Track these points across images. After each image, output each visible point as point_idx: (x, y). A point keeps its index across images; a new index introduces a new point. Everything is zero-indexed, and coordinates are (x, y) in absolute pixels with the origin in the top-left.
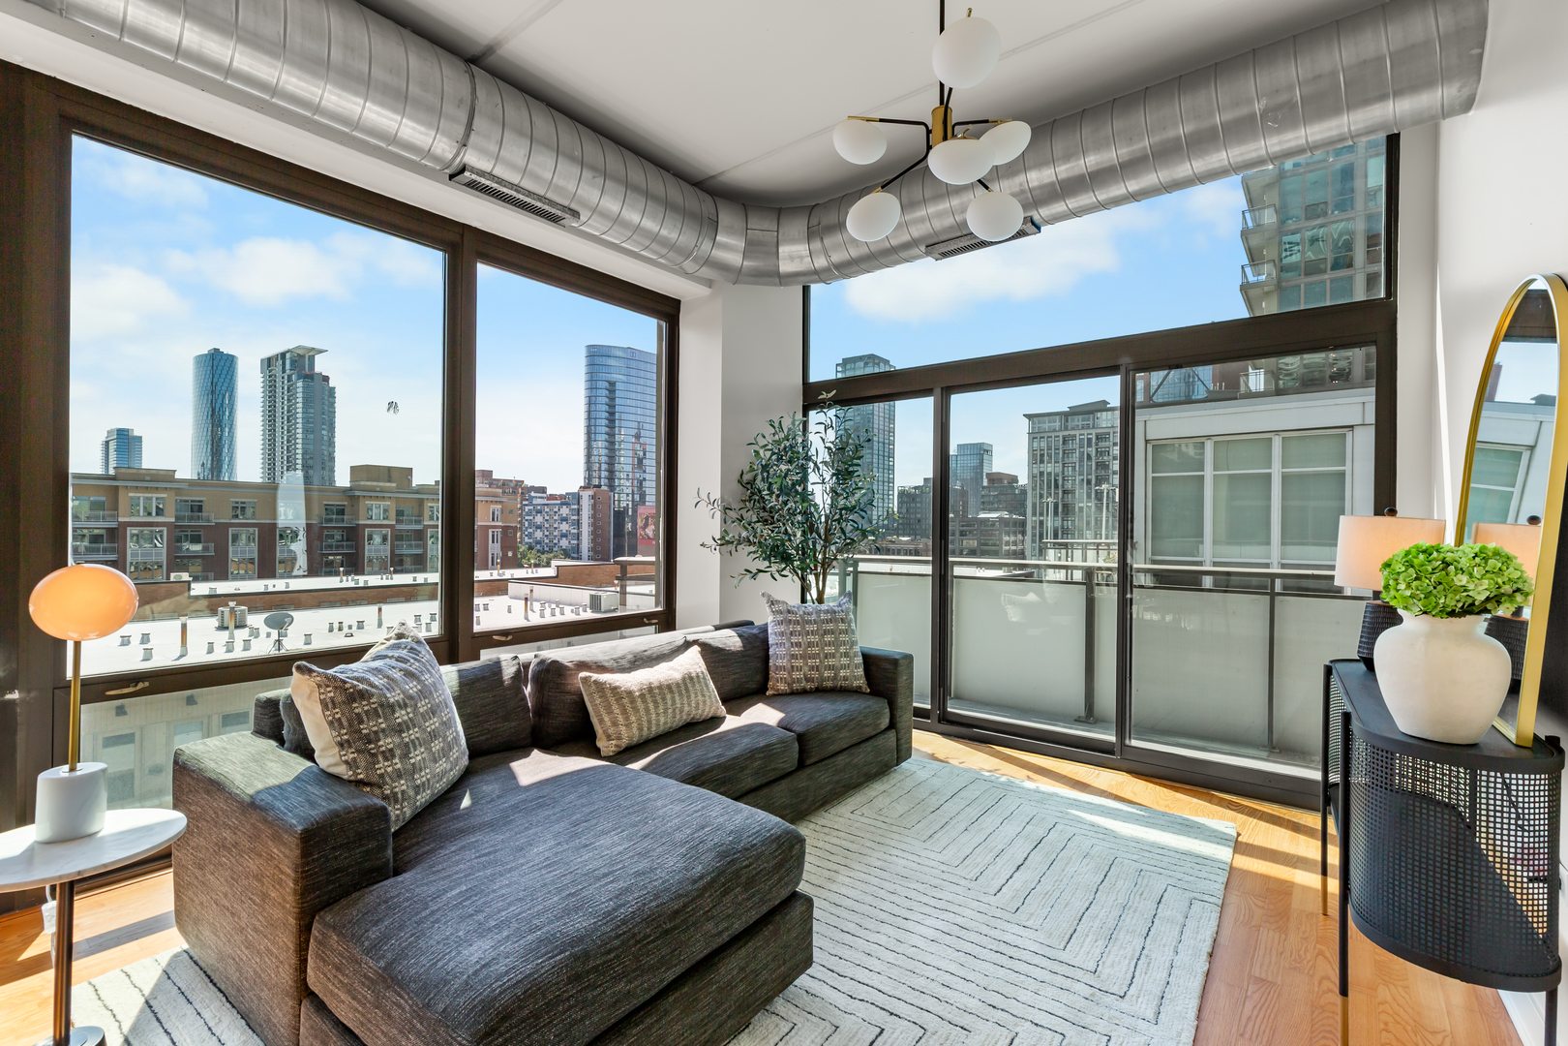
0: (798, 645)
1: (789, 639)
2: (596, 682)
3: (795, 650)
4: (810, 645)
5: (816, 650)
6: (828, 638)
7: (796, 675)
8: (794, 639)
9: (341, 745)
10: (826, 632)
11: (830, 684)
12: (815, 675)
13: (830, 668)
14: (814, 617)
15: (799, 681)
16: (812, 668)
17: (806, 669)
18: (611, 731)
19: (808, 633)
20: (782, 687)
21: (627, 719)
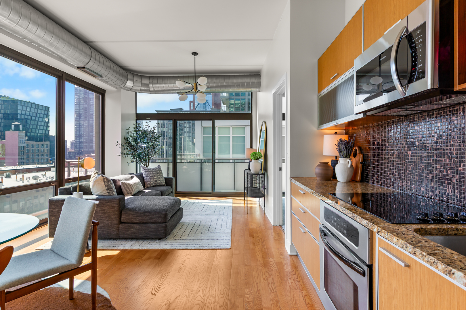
0: (152, 176)
1: (150, 175)
2: (124, 183)
3: (151, 177)
4: (155, 176)
5: (156, 177)
6: (158, 174)
7: (152, 183)
8: (151, 175)
9: (107, 190)
10: (158, 173)
11: (158, 184)
12: (156, 182)
13: (159, 181)
14: (154, 170)
15: (152, 184)
16: (155, 181)
17: (154, 181)
18: (129, 192)
19: (154, 174)
20: (149, 186)
21: (132, 189)
